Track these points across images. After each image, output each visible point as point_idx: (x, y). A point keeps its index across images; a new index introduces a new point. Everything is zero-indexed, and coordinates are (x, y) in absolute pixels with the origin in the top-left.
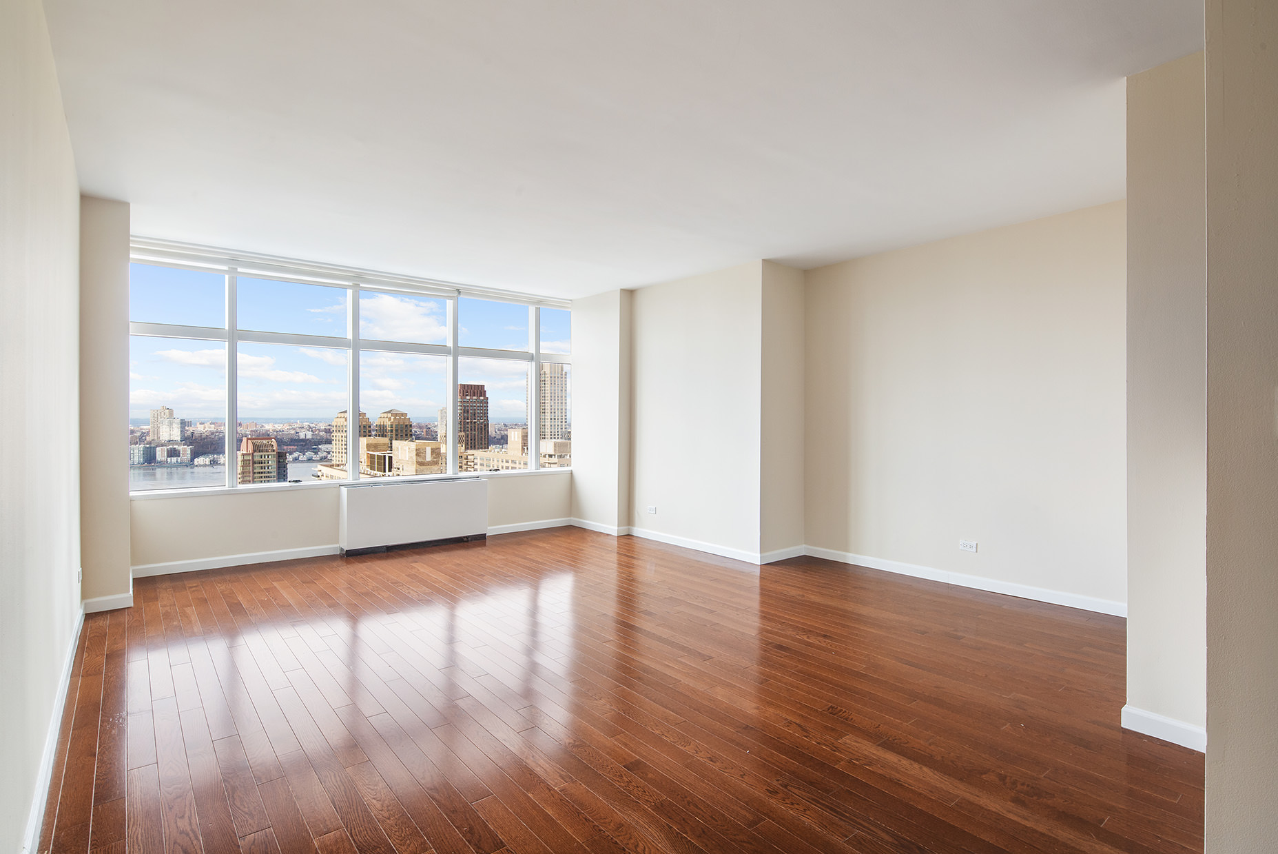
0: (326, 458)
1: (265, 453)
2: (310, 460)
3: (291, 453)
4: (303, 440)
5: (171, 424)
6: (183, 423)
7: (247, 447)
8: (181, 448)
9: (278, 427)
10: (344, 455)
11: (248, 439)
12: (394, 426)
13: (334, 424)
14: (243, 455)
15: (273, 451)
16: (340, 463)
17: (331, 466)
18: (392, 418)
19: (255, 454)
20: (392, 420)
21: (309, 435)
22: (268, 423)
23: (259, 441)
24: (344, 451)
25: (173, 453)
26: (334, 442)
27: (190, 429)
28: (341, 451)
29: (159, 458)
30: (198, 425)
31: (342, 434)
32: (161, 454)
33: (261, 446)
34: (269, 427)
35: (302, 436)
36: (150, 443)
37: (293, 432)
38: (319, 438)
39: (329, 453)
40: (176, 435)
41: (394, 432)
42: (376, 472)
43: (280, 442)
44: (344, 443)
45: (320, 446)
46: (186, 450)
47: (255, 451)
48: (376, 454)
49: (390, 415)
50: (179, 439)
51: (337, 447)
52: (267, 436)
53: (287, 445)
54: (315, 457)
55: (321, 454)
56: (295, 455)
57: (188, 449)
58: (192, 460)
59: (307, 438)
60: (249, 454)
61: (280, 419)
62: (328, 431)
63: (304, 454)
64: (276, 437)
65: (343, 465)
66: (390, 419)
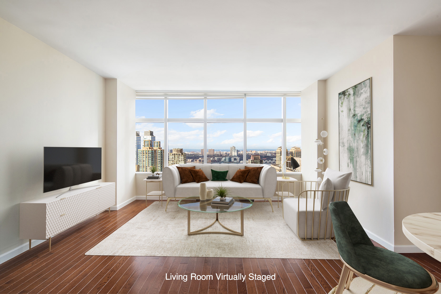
0: (275, 162)
1: (257, 160)
2: (270, 163)
3: (265, 160)
4: (268, 156)
5: (235, 151)
6: (238, 151)
7: (252, 158)
8: (237, 158)
9: (261, 152)
10: (279, 161)
11: (253, 156)
12: (296, 152)
13: (277, 151)
14: (251, 160)
15: (259, 159)
16: (278, 164)
17: (275, 165)
18: (295, 149)
19: (254, 160)
20: (295, 150)
21: (270, 155)
22: (259, 151)
23: (255, 156)
24: (280, 160)
25: (235, 159)
26: (276, 157)
27: (239, 153)
28: (278, 160)
29: (232, 161)
30: (241, 152)
31: (279, 155)
32: (232, 159)
33: (256, 158)
34: (259, 152)
35: (268, 155)
36: (230, 156)
37: (265, 154)
38: (273, 156)
39: (276, 161)
40: (236, 154)
41: (296, 154)
42: (288, 168)
43: (262, 157)
44: (279, 157)
45: (273, 159)
46: (238, 158)
47: (254, 159)
48: (289, 161)
49: (294, 148)
50: (236, 155)
51: (278, 159)
52: (258, 155)
53: (264, 158)
54: (271, 162)
55: (274, 161)
56: (266, 161)
57: (239, 158)
58: (240, 162)
59: (269, 155)
60: (253, 160)
61: (262, 150)
62: (275, 154)
63: (268, 161)
64: (261, 155)
65: (278, 165)
66: (294, 150)
